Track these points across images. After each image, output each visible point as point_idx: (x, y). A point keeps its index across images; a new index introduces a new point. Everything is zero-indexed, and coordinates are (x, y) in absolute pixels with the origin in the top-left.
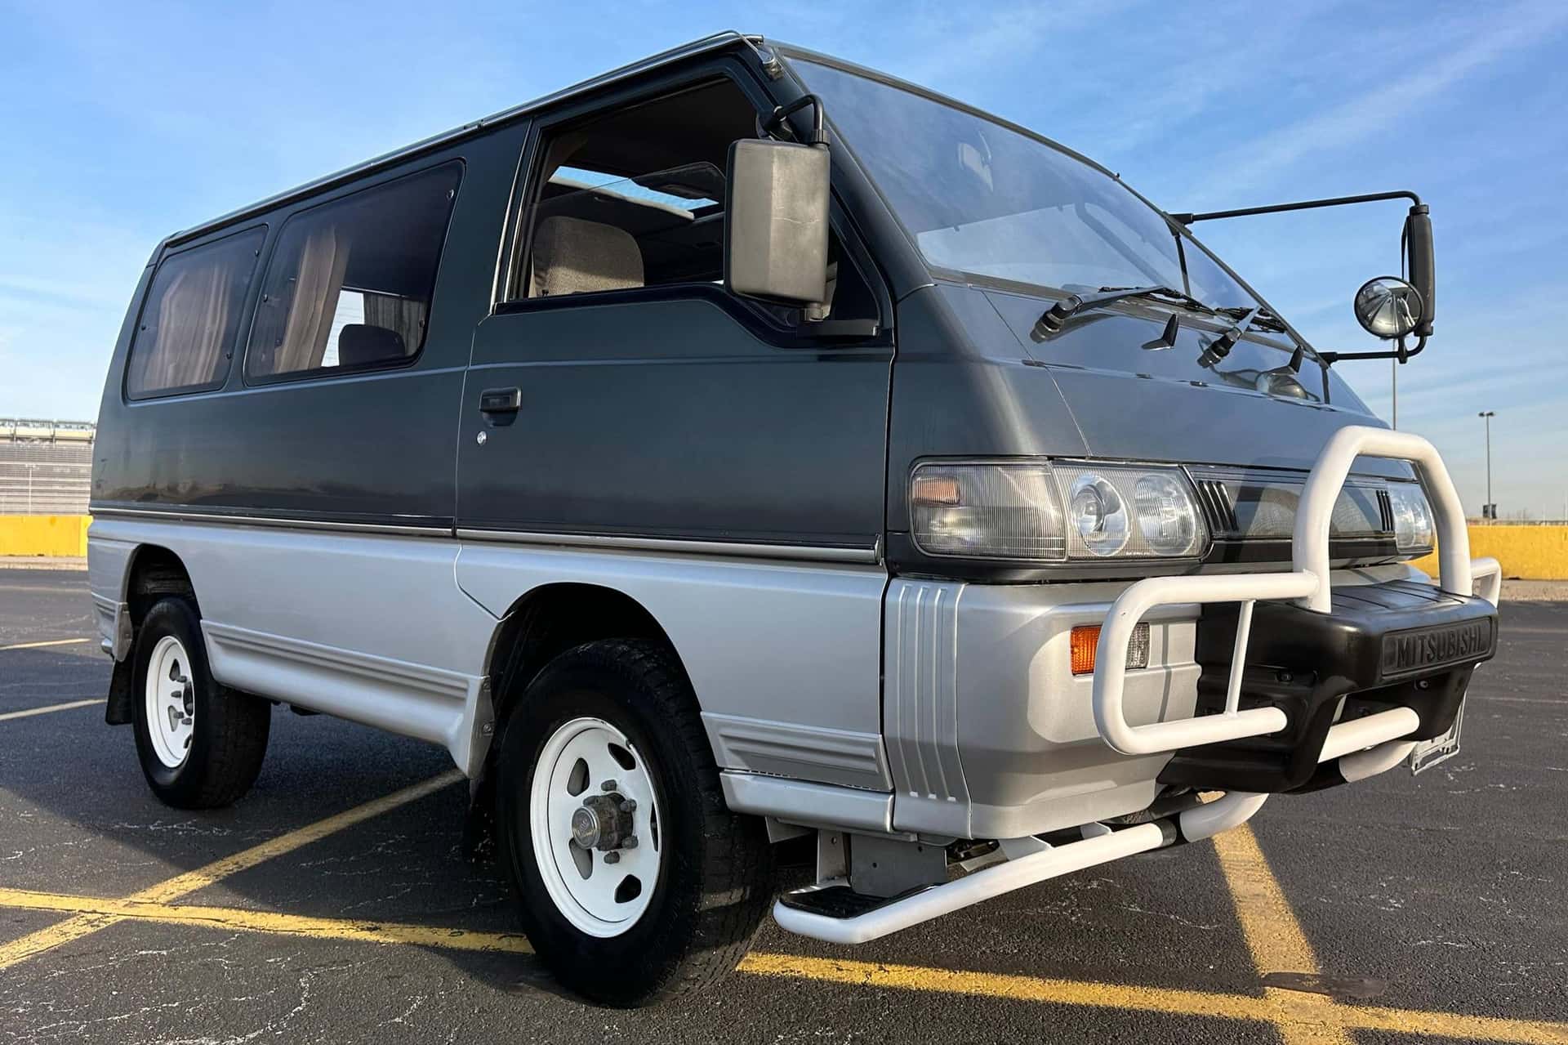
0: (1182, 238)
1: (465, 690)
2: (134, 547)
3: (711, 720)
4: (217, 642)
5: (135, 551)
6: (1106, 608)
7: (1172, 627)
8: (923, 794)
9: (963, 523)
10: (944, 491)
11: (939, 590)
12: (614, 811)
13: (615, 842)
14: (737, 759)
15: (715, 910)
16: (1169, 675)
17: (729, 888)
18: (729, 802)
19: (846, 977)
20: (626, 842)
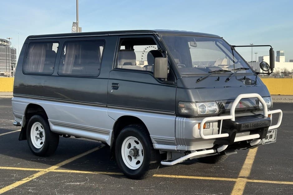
0: (233, 51)
1: (109, 132)
2: (28, 104)
3: (151, 136)
4: (52, 124)
5: (28, 105)
6: (201, 121)
7: (214, 123)
8: (181, 145)
9: (185, 110)
10: (182, 106)
11: (182, 118)
12: (136, 151)
13: (136, 155)
14: (155, 141)
15: (152, 164)
16: (213, 129)
17: (154, 161)
18: (154, 148)
19: (172, 177)
20: (138, 155)
